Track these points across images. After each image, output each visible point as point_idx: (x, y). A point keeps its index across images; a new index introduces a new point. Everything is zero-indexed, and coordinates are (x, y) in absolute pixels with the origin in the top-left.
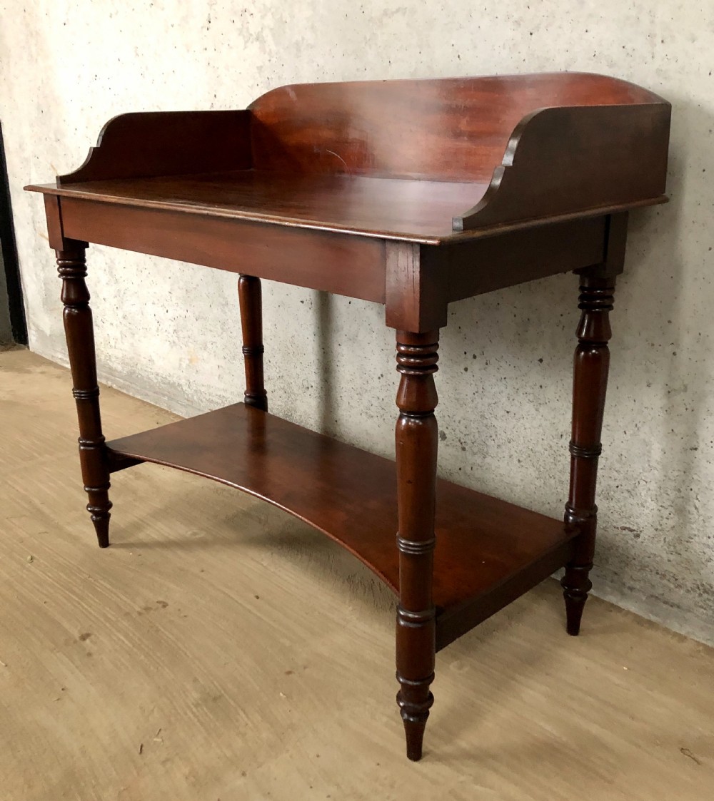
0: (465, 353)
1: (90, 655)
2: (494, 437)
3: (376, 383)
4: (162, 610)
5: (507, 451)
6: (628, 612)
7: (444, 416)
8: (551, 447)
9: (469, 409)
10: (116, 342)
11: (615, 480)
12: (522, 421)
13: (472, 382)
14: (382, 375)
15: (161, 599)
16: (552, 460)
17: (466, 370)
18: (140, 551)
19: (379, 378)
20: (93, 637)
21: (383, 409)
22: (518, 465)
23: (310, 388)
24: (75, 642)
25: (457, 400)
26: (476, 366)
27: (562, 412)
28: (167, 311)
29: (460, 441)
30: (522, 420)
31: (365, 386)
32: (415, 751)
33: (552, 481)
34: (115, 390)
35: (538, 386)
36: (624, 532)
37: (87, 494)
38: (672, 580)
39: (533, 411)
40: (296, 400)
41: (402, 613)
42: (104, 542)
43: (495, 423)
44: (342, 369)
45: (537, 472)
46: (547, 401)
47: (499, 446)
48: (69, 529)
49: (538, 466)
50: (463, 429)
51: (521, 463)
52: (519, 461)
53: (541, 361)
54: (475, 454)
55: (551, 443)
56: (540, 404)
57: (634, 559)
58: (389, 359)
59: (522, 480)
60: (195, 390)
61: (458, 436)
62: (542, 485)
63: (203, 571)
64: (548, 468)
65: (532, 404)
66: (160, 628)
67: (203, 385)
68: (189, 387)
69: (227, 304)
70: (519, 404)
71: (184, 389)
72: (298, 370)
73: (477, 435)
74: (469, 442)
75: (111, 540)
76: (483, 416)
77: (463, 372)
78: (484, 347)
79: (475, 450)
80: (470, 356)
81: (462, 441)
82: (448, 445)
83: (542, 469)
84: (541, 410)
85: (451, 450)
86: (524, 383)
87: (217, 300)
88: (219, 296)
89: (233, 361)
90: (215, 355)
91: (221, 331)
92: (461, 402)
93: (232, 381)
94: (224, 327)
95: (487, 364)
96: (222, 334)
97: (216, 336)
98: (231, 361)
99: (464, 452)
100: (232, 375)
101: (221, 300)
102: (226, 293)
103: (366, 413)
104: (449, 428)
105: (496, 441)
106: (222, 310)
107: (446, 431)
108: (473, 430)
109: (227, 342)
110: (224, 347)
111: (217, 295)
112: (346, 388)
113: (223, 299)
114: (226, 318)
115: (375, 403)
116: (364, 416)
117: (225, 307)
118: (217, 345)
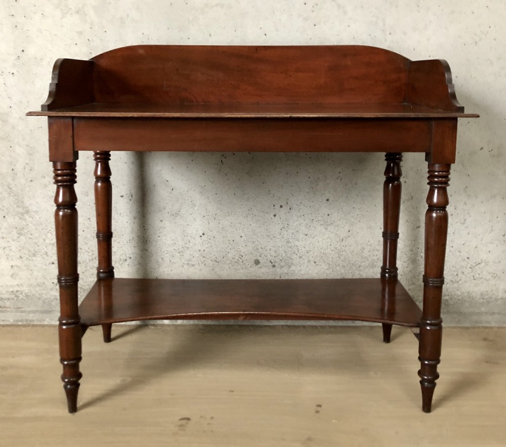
0: (274, 206)
2: (297, 252)
3: (199, 240)
5: (307, 259)
7: (257, 249)
8: (336, 248)
9: (278, 240)
11: (377, 256)
12: (316, 238)
13: (279, 222)
14: (203, 234)
16: (337, 256)
17: (275, 216)
19: (201, 236)
21: (204, 257)
22: (315, 265)
23: (129, 260)
25: (268, 236)
26: (282, 213)
27: (342, 226)
29: (270, 262)
31: (187, 245)
33: (338, 268)
35: (326, 214)
39: (324, 230)
43: (296, 243)
44: (164, 238)
45: (328, 266)
46: (332, 222)
47: (300, 257)
49: (328, 262)
50: (273, 253)
51: (317, 263)
53: (328, 200)
54: (282, 267)
55: (337, 246)
56: (328, 225)
58: (210, 222)
59: (317, 273)
61: (269, 259)
62: (332, 272)
64: (334, 261)
65: (322, 226)
69: (27, 212)
70: (313, 229)
73: (284, 255)
74: (277, 260)
76: (288, 242)
77: (273, 217)
78: (288, 199)
79: (283, 264)
80: (277, 207)
81: (272, 261)
82: (261, 267)
83: (331, 263)
84: (329, 228)
85: (263, 270)
86: (317, 215)
87: (14, 210)
88: (18, 206)
89: (33, 258)
90: (8, 258)
91: (18, 236)
92: (271, 237)
93: (31, 275)
94: (22, 232)
95: (290, 209)
96: (18, 237)
97: (11, 241)
98: (30, 258)
99: (274, 268)
100: (31, 270)
101: (20, 210)
102: (27, 203)
103: (188, 264)
104: (262, 256)
105: (298, 255)
106: (20, 218)
107: (259, 259)
108: (281, 252)
109: (25, 243)
110: (20, 248)
111: (15, 206)
112: (167, 251)
113: (23, 208)
114: (25, 223)
115: (197, 254)
116: (185, 266)
117: (25, 215)
118: (12, 248)
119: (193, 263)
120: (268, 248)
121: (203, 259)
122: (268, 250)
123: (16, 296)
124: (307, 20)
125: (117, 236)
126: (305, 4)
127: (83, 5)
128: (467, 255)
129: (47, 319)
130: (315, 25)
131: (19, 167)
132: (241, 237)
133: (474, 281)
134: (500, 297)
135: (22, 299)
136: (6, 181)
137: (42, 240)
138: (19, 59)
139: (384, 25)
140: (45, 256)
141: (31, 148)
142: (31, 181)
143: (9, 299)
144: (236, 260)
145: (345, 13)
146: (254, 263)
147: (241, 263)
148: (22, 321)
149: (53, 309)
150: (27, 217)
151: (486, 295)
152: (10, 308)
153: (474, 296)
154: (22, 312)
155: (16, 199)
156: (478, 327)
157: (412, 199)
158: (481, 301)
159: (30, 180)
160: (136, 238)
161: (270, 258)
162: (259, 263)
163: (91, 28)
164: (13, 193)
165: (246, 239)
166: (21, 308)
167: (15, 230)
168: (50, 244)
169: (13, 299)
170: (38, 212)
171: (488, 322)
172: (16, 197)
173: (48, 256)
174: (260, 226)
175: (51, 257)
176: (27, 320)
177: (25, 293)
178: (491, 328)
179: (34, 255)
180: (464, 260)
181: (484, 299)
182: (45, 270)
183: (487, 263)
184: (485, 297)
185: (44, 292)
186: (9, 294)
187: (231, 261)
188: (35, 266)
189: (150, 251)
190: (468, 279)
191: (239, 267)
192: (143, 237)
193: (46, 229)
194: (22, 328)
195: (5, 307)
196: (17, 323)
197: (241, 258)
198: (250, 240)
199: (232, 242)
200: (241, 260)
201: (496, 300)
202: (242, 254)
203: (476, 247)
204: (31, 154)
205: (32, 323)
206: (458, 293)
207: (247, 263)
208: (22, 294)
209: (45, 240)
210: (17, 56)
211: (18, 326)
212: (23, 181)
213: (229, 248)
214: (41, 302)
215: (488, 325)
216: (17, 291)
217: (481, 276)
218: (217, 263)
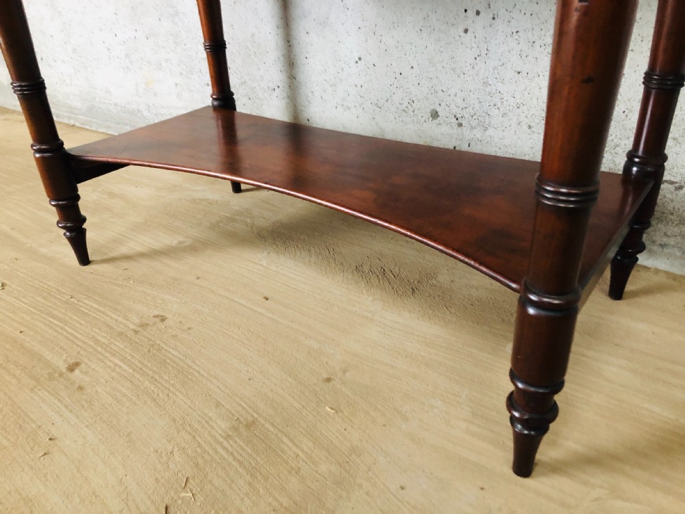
0: (466, 11)
1: (81, 388)
2: (499, 104)
3: (353, 69)
4: (161, 326)
5: (515, 118)
6: (657, 271)
7: (436, 92)
9: (468, 78)
10: (71, 80)
13: (473, 44)
14: (360, 59)
15: (156, 313)
17: (466, 31)
18: (125, 264)
19: (357, 62)
20: (83, 365)
21: (361, 97)
22: (529, 131)
23: (277, 90)
24: (61, 375)
25: (454, 70)
26: (478, 25)
28: (116, 35)
29: (455, 116)
30: (536, 78)
31: (340, 76)
32: (524, 464)
34: (78, 127)
37: (54, 209)
40: (262, 105)
41: (533, 298)
42: (84, 259)
43: (501, 88)
44: (313, 61)
47: (504, 115)
48: (43, 250)
50: (460, 102)
51: (533, 129)
52: (530, 127)
54: (473, 128)
57: (672, 214)
58: (368, 38)
59: (532, 148)
60: (156, 114)
61: (453, 112)
63: (198, 278)
66: (162, 345)
67: (162, 107)
68: (149, 111)
69: (177, 13)
70: (534, 60)
71: (144, 114)
72: (262, 72)
73: (477, 106)
74: (466, 116)
75: (91, 258)
76: (486, 84)
77: (463, 34)
79: (474, 123)
80: (471, 13)
81: (458, 116)
85: (445, 129)
86: (543, 33)
87: (166, 11)
89: (191, 76)
90: (171, 74)
91: (175, 45)
92: (459, 72)
93: (192, 97)
94: (177, 41)
95: (494, 18)
96: (175, 48)
97: (170, 52)
98: (188, 76)
99: (460, 129)
103: (342, 105)
104: (443, 104)
105: (501, 109)
107: (439, 109)
108: (472, 101)
110: (179, 63)
112: (317, 81)
115: (352, 92)
116: (340, 108)
117: (176, 18)
118: (172, 61)
119: (349, 105)
120: (452, 92)
121: (360, 101)
122: (453, 96)
125: (262, 54)
132: (412, 68)
137: (195, 54)
140: (200, 74)
144: (404, 107)
146: (430, 115)
147: (412, 114)
160: (282, 58)
161: (455, 110)
162: (438, 116)
165: (419, 72)
174: (442, 50)
179: (191, 72)
187: (398, 108)
189: (298, 79)
191: (409, 119)
192: (289, 57)
197: (412, 107)
198: (425, 75)
199: (398, 76)
200: (411, 109)
202: (414, 99)
207: (421, 115)
213: (395, 86)
218: (379, 109)
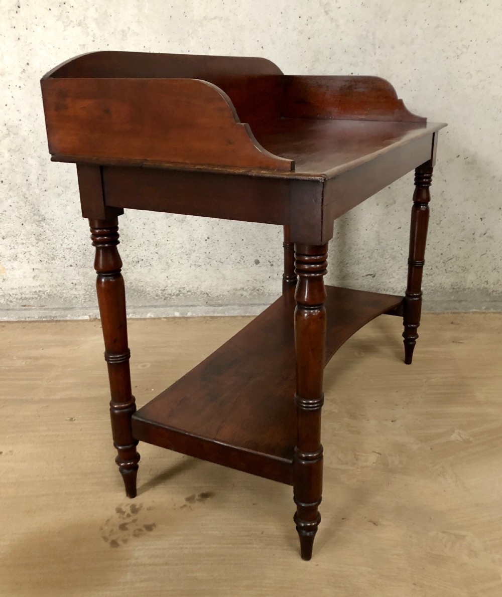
3: (204, 244)
7: (257, 251)
14: (208, 238)
19: (206, 240)
21: (209, 258)
25: (267, 239)
29: (269, 261)
31: (193, 248)
36: (367, 277)
38: (392, 290)
44: (172, 242)
54: (278, 266)
58: (214, 227)
69: (44, 219)
72: (127, 252)
74: (274, 260)
79: (280, 263)
81: (271, 261)
82: (260, 266)
85: (263, 269)
87: (31, 218)
88: (34, 215)
89: (52, 262)
90: (29, 262)
91: (37, 241)
92: (269, 240)
93: (51, 276)
94: (40, 238)
96: (37, 243)
97: (30, 246)
98: (49, 262)
99: (271, 267)
100: (51, 272)
101: (37, 218)
102: (43, 212)
103: (195, 264)
104: (261, 256)
106: (38, 225)
107: (259, 259)
108: (278, 253)
109: (44, 248)
110: (40, 253)
111: (32, 214)
112: (176, 253)
113: (39, 216)
114: (42, 230)
115: (203, 256)
116: (193, 267)
117: (42, 222)
118: (31, 253)
119: (200, 264)
120: (267, 250)
121: (208, 260)
122: (267, 252)
123: (39, 296)
124: (302, 33)
125: (129, 241)
126: (300, 17)
127: (84, 18)
128: (440, 252)
129: (69, 316)
130: (309, 39)
131: (33, 178)
132: (243, 240)
133: (445, 274)
134: (467, 287)
135: (45, 298)
136: (22, 191)
137: (60, 246)
138: (24, 72)
139: (374, 39)
140: (63, 259)
141: (43, 159)
142: (45, 191)
143: (33, 298)
144: (238, 260)
145: (337, 26)
146: (254, 262)
147: (243, 263)
148: (46, 317)
149: (74, 306)
150: (43, 224)
151: (457, 285)
152: (34, 306)
153: (445, 287)
154: (45, 309)
155: (32, 208)
156: (448, 313)
157: (395, 203)
158: (451, 291)
159: (44, 189)
160: (147, 242)
161: (268, 258)
162: (259, 262)
163: (94, 41)
164: (29, 202)
165: (247, 242)
166: (44, 306)
167: (33, 236)
168: (67, 249)
169: (36, 298)
170: (54, 219)
171: (456, 309)
172: (32, 206)
173: (66, 259)
175: (69, 260)
176: (50, 317)
177: (47, 293)
178: (459, 313)
179: (53, 259)
180: (438, 256)
181: (453, 289)
182: (64, 272)
183: (458, 258)
184: (455, 287)
185: (64, 291)
186: (33, 294)
187: (234, 261)
188: (54, 268)
190: (441, 272)
191: (241, 266)
193: (62, 235)
194: (46, 323)
195: (29, 306)
196: (41, 319)
197: (243, 259)
198: (250, 243)
199: (234, 245)
200: (243, 261)
201: (464, 290)
202: (244, 255)
203: (449, 245)
204: (43, 165)
205: (55, 319)
206: (432, 284)
207: (249, 263)
208: (44, 293)
209: (62, 245)
210: (22, 70)
211: (43, 322)
212: (37, 191)
213: (232, 250)
214: (62, 300)
215: (456, 311)
216: (40, 291)
217: (451, 270)
218: (221, 264)
